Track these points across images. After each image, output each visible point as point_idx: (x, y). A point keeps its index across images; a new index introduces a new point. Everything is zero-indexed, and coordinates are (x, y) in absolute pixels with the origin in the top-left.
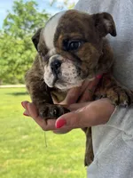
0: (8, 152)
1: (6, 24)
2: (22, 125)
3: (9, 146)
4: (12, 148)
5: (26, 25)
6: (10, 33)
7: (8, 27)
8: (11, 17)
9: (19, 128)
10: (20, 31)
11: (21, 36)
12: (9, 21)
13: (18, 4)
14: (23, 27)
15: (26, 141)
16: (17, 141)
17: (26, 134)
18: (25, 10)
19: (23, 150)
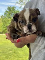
0: (4, 57)
1: (5, 14)
4: (6, 56)
5: (12, 14)
6: (7, 17)
7: (6, 15)
9: (9, 49)
10: (10, 16)
11: (10, 18)
12: (6, 13)
14: (11, 15)
15: (11, 53)
16: (8, 53)
17: (11, 51)
19: (10, 56)
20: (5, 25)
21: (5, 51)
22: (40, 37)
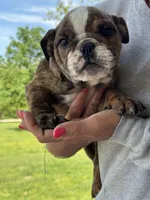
0: (8, 195)
1: (9, 51)
2: (25, 165)
3: (9, 188)
4: (13, 191)
5: (32, 53)
6: (14, 62)
7: (11, 56)
8: (15, 44)
9: (22, 168)
10: (24, 59)
11: (26, 65)
12: (13, 48)
13: (23, 30)
14: (28, 55)
15: (28, 182)
16: (18, 182)
17: (28, 174)
18: (30, 37)
19: (26, 193)
20: (8, 89)
21: (10, 176)
22: (130, 121)
